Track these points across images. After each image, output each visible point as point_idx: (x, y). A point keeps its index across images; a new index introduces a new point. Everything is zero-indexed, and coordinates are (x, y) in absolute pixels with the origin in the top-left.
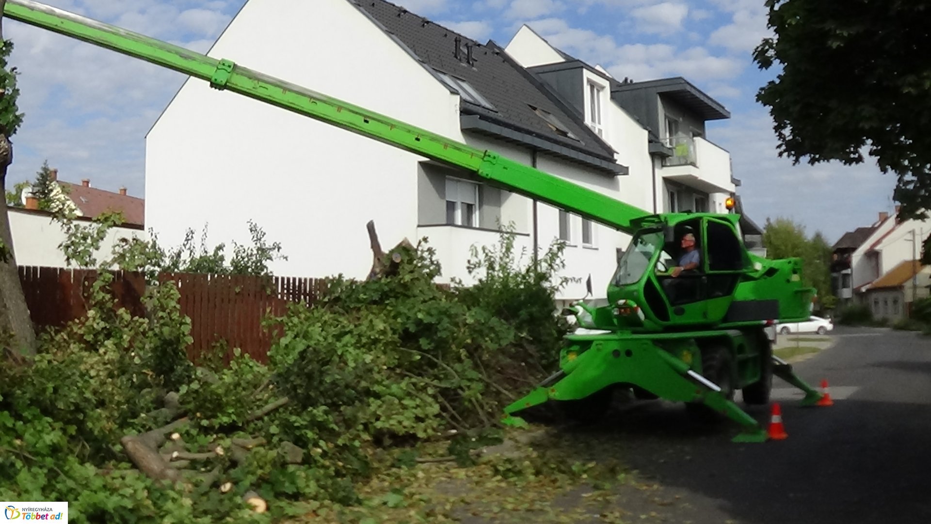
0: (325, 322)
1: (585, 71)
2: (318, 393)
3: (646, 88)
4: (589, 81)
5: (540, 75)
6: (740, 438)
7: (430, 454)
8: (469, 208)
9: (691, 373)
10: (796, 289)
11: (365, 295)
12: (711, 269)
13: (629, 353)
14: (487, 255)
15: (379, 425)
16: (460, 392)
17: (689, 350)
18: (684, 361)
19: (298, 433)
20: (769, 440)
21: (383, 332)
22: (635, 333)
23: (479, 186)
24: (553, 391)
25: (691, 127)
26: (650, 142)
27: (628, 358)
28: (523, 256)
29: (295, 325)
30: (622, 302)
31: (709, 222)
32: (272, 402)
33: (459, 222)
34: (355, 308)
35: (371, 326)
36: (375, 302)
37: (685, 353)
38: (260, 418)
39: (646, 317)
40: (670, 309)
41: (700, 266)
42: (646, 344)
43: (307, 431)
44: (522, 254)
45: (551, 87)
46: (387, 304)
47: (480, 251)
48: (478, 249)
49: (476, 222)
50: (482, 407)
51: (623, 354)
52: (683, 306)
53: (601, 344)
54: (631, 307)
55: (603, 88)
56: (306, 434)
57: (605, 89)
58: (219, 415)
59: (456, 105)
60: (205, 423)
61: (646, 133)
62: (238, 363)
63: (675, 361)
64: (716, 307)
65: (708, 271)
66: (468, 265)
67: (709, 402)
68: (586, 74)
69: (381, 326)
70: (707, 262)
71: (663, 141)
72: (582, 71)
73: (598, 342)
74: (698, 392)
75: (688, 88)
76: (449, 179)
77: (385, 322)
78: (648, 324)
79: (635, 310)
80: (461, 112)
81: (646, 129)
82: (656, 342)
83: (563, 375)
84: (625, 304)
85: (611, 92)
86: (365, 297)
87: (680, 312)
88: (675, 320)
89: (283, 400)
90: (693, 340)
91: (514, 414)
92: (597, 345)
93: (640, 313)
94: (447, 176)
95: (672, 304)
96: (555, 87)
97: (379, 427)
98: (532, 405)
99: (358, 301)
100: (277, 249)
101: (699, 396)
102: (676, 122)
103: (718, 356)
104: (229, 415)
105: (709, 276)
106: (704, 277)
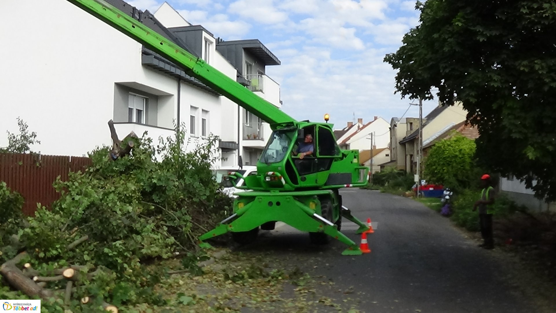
0: (94, 185)
1: (203, 32)
2: (108, 232)
3: (236, 45)
4: (205, 38)
5: (176, 33)
6: (346, 253)
7: (172, 269)
8: (139, 112)
9: (315, 215)
10: (356, 167)
11: (116, 167)
12: (320, 155)
13: (278, 204)
14: (170, 143)
15: (144, 251)
16: (180, 229)
17: (313, 202)
18: (311, 208)
19: (111, 260)
20: (363, 254)
21: (134, 192)
22: (281, 191)
23: (146, 99)
24: (231, 226)
25: (258, 69)
26: (238, 77)
27: (278, 207)
28: (189, 144)
29: (76, 187)
30: (270, 173)
31: (319, 127)
32: (77, 239)
33: (134, 120)
34: (110, 176)
35: (127, 189)
36: (121, 173)
37: (311, 203)
38: (73, 250)
39: (286, 182)
40: (299, 178)
41: (314, 154)
42: (289, 198)
43: (117, 259)
44: (188, 142)
45: (182, 41)
46: (132, 174)
47: (165, 141)
48: (164, 139)
49: (144, 121)
50: (193, 238)
51: (274, 203)
52: (305, 176)
53: (261, 198)
54: (277, 176)
55: (212, 43)
56: (117, 261)
57: (213, 44)
58: (50, 249)
59: (140, 49)
60: (42, 255)
61: (236, 71)
62: (39, 213)
63: (306, 208)
64: (322, 177)
65: (318, 156)
66: (158, 149)
67: (327, 232)
68: (204, 34)
69: (133, 188)
70: (318, 151)
71: (244, 77)
72: (202, 32)
73: (259, 197)
74: (321, 226)
75: (261, 46)
76: (130, 94)
77: (134, 185)
78: (287, 186)
79: (280, 179)
80: (142, 53)
81: (236, 69)
82: (296, 197)
83: (236, 217)
84: (273, 174)
85: (216, 46)
86: (117, 169)
87: (304, 179)
88: (301, 184)
89: (85, 237)
90: (316, 196)
91: (204, 241)
92: (259, 198)
93: (283, 180)
94: (130, 93)
95: (300, 175)
96: (184, 41)
97: (144, 253)
98: (216, 235)
99: (113, 171)
100: (33, 137)
101: (321, 229)
102: (251, 65)
103: (328, 205)
104: (56, 249)
105: (319, 159)
106: (316, 160)
